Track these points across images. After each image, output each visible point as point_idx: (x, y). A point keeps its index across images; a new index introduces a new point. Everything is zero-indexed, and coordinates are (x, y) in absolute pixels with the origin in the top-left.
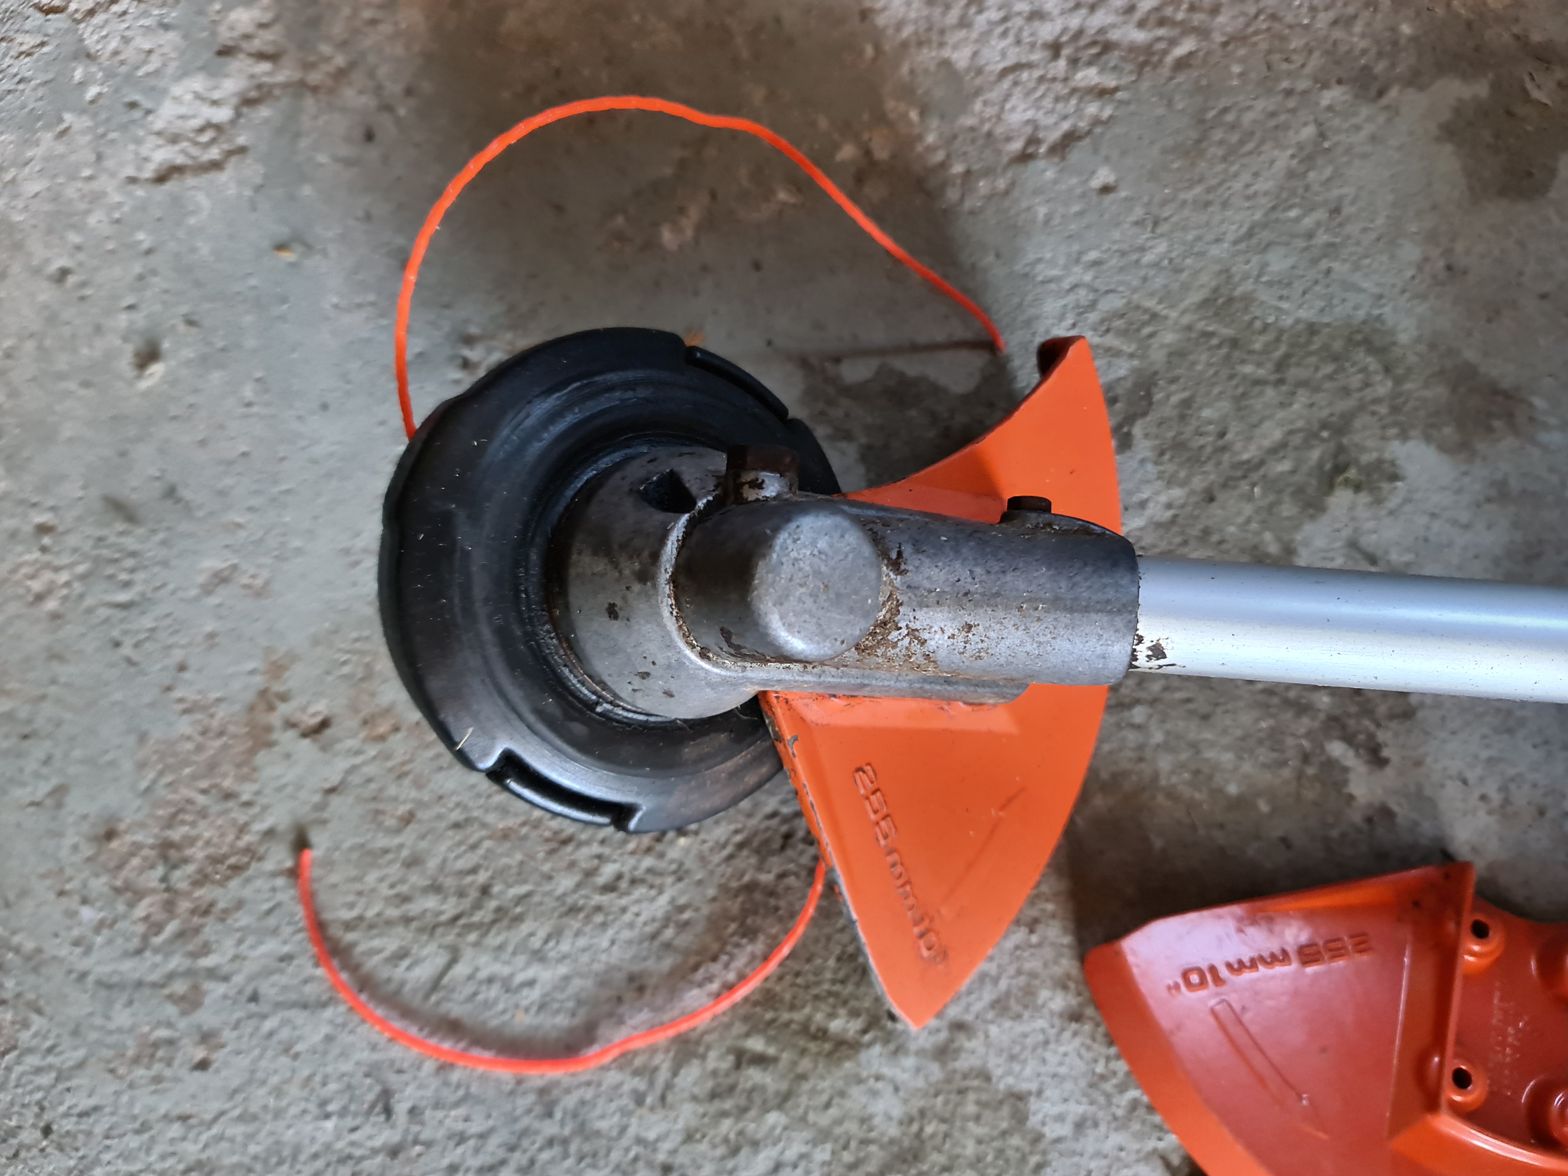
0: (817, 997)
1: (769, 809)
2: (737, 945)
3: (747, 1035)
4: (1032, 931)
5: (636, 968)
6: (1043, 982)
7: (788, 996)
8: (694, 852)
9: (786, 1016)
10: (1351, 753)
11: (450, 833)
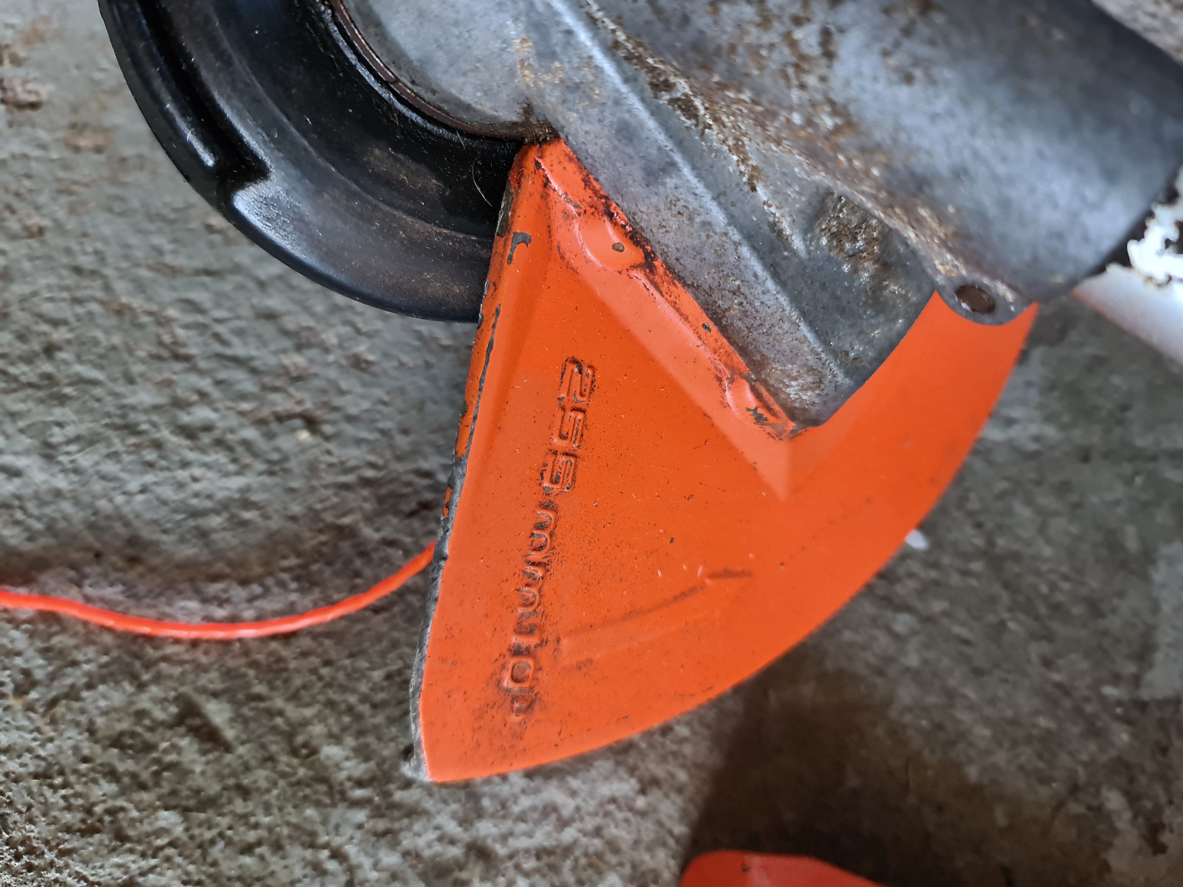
0: (331, 704)
1: (425, 465)
2: (282, 585)
3: (215, 695)
4: (643, 791)
5: (147, 534)
6: (621, 864)
7: (298, 682)
8: (310, 455)
9: (279, 703)
10: (1127, 815)
11: (65, 272)
